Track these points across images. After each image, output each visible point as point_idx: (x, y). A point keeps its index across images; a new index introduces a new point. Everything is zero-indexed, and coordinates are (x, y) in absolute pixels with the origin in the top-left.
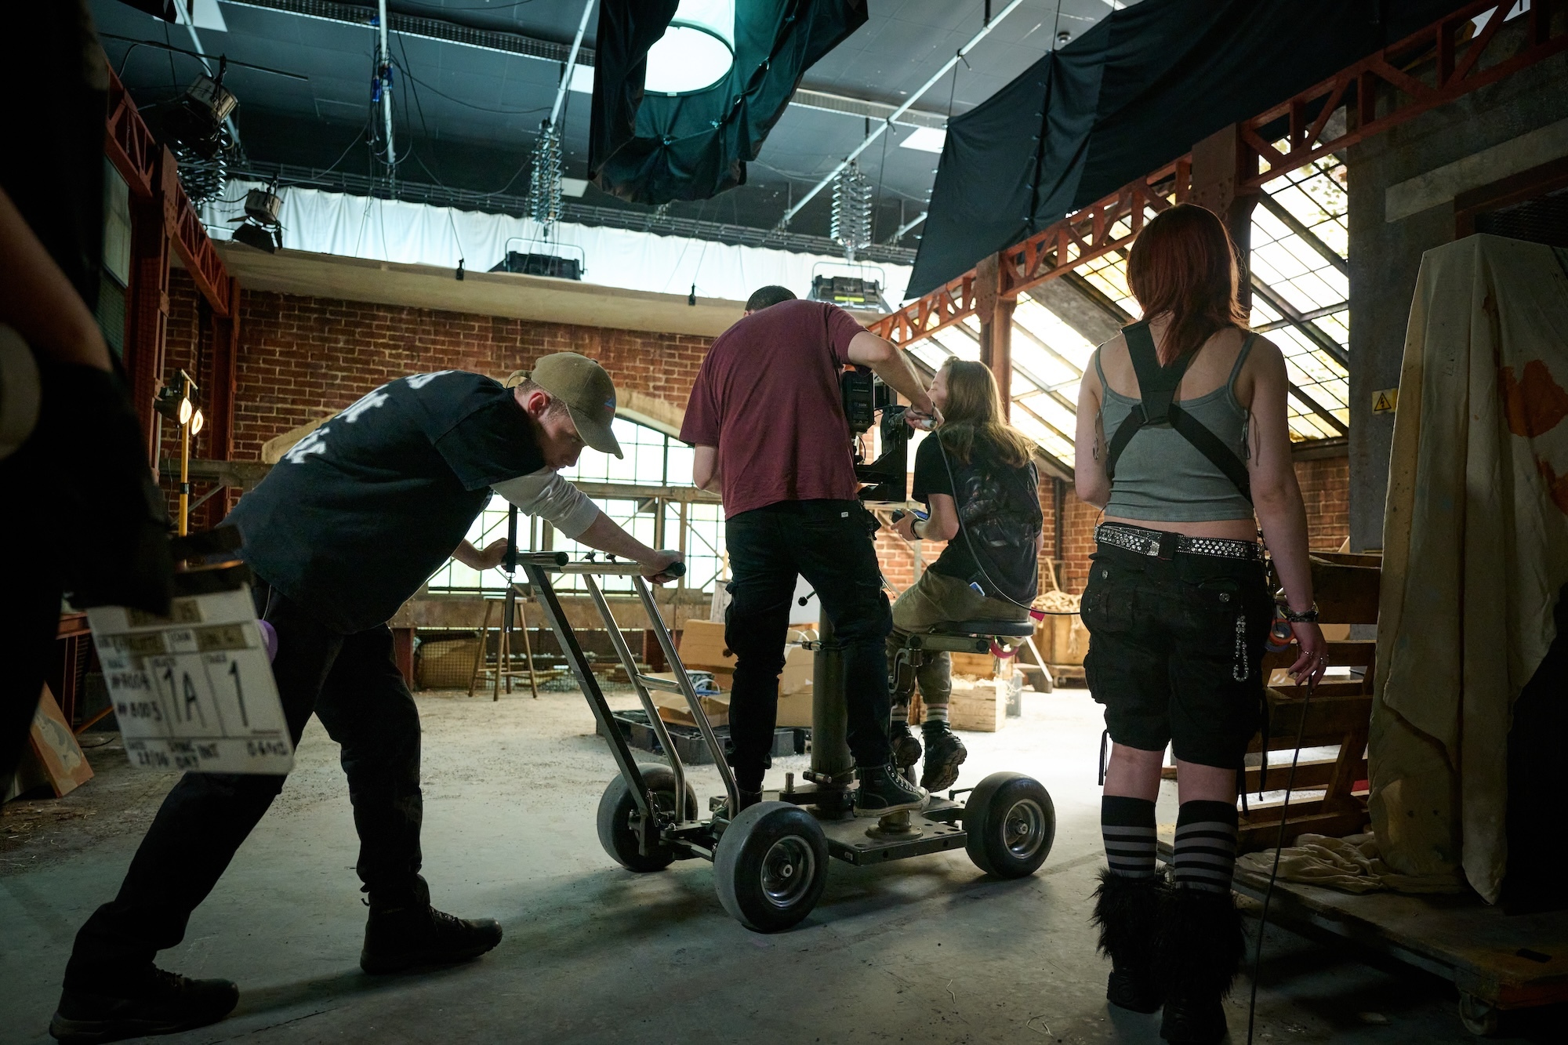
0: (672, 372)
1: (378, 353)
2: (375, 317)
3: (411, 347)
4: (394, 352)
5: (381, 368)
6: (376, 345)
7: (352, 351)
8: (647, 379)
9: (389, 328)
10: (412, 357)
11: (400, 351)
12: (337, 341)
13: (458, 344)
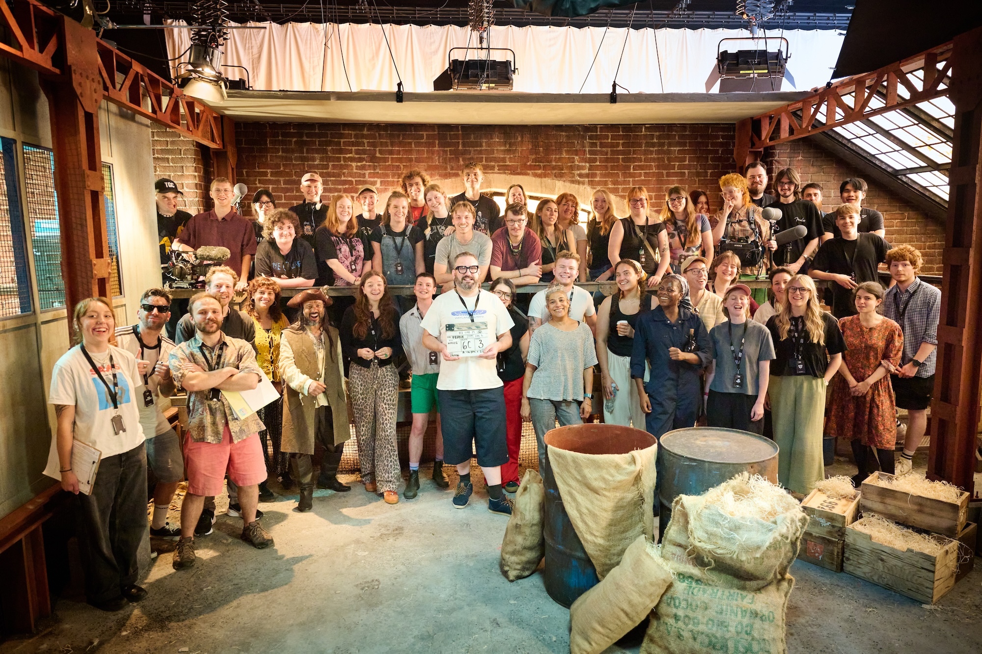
0: (595, 160)
1: (347, 167)
2: (341, 136)
3: (373, 159)
4: (359, 164)
5: (350, 179)
6: (345, 159)
7: (327, 167)
8: (572, 168)
9: (353, 144)
10: (374, 168)
11: (364, 163)
12: (314, 160)
13: (410, 152)
